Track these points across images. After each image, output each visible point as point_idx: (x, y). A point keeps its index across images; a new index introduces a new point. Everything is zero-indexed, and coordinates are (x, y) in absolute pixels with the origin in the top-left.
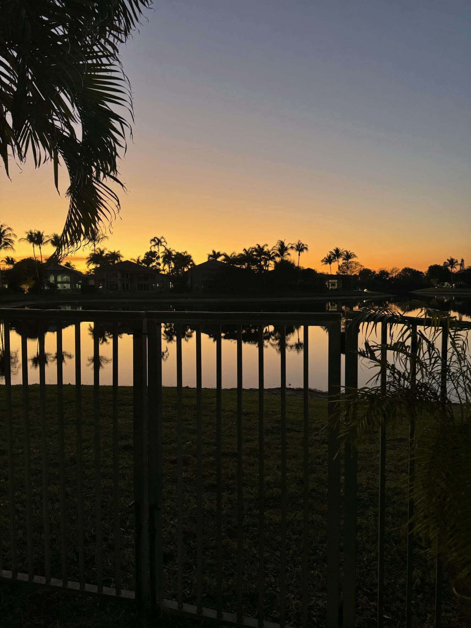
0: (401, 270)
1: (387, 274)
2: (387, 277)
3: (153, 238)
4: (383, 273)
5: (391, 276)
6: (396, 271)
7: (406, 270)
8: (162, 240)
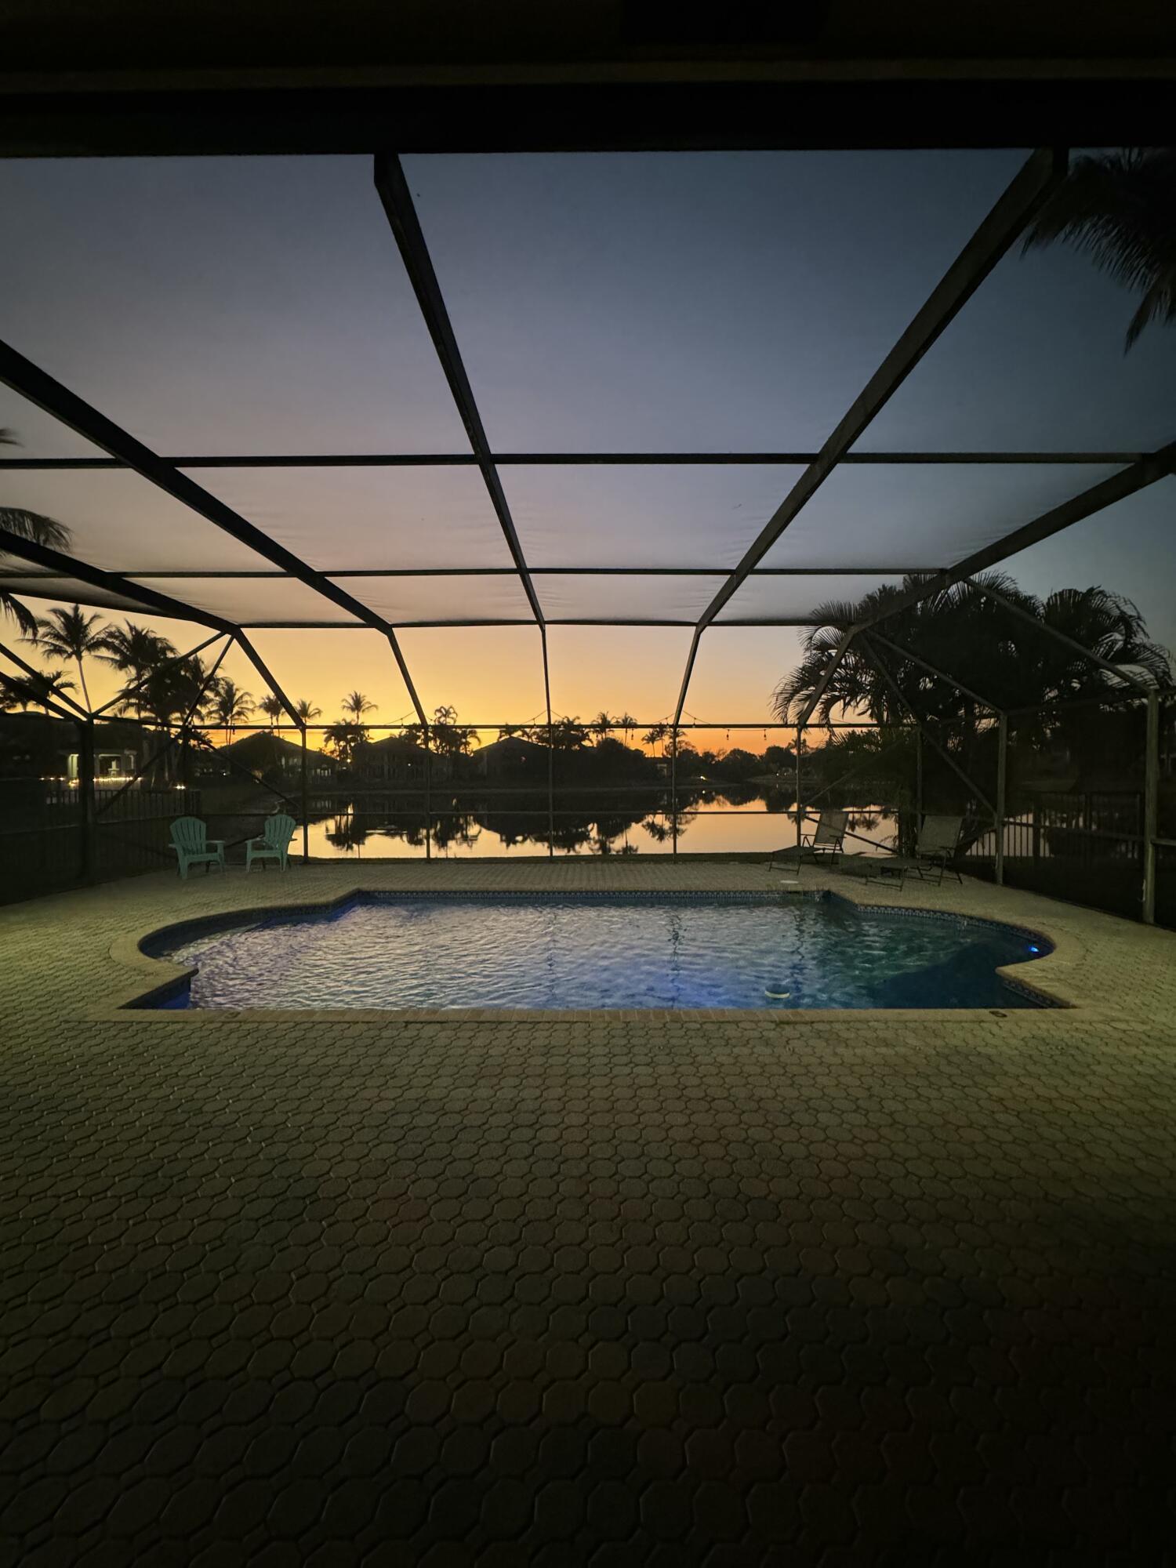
0: (728, 752)
1: (713, 757)
2: (713, 759)
3: (439, 708)
4: (708, 755)
5: (717, 759)
6: (724, 753)
7: (735, 752)
8: (451, 710)
